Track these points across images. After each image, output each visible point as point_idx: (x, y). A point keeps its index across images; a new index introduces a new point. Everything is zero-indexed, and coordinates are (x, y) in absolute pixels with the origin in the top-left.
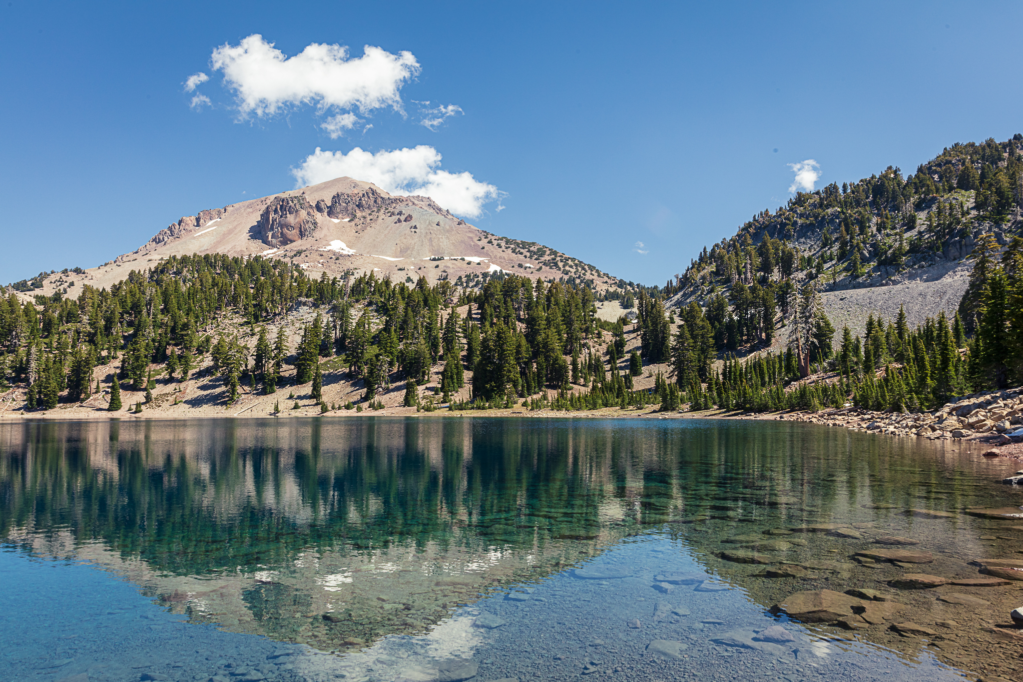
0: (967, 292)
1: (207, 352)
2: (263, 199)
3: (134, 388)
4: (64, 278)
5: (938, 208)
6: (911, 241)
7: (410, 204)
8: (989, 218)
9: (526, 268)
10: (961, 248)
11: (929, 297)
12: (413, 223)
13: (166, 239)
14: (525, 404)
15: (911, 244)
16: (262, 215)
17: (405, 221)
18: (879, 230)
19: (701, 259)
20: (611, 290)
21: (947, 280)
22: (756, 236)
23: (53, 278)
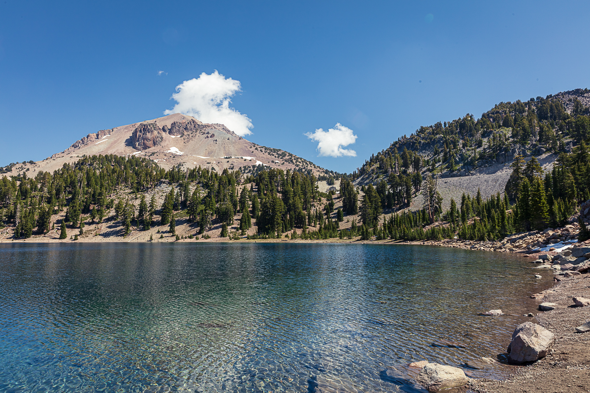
0: (509, 180)
1: (112, 207)
2: (133, 124)
3: (73, 227)
4: (23, 166)
5: (494, 136)
6: (480, 153)
7: (213, 128)
8: (519, 142)
9: (276, 163)
10: (505, 157)
11: (490, 182)
12: (215, 138)
13: (80, 145)
14: (287, 236)
15: (480, 155)
16: (133, 133)
17: (211, 137)
18: (463, 147)
19: (371, 160)
20: (322, 175)
21: (499, 173)
22: (399, 149)
23: (18, 166)
